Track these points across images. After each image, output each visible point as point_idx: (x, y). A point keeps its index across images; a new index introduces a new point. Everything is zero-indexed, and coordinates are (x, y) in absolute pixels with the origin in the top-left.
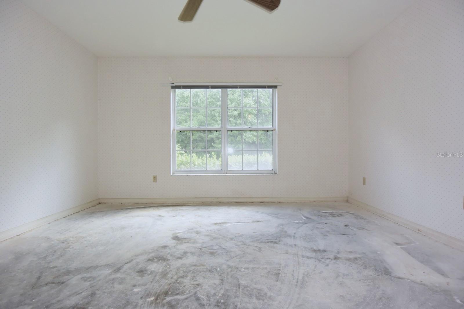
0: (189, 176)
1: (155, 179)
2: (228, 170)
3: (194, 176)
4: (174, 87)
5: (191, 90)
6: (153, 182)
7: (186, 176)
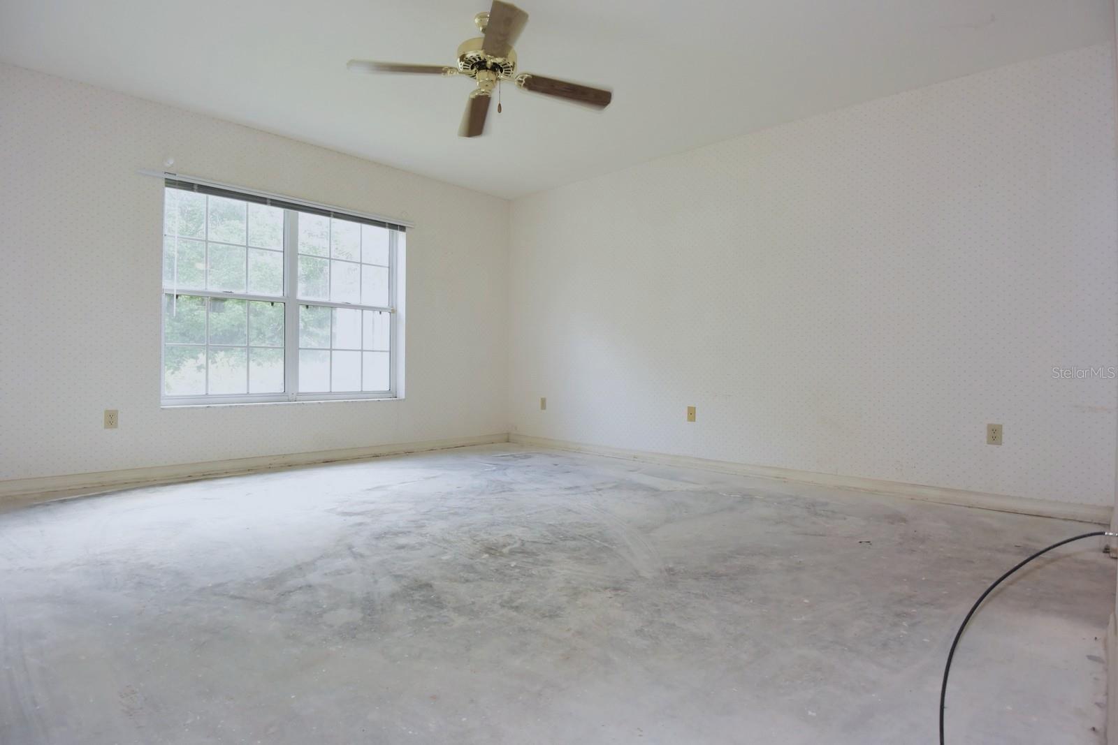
0: (215, 407)
1: (111, 419)
2: (298, 394)
3: (226, 407)
4: (171, 183)
5: (207, 198)
6: (106, 427)
7: (203, 408)
